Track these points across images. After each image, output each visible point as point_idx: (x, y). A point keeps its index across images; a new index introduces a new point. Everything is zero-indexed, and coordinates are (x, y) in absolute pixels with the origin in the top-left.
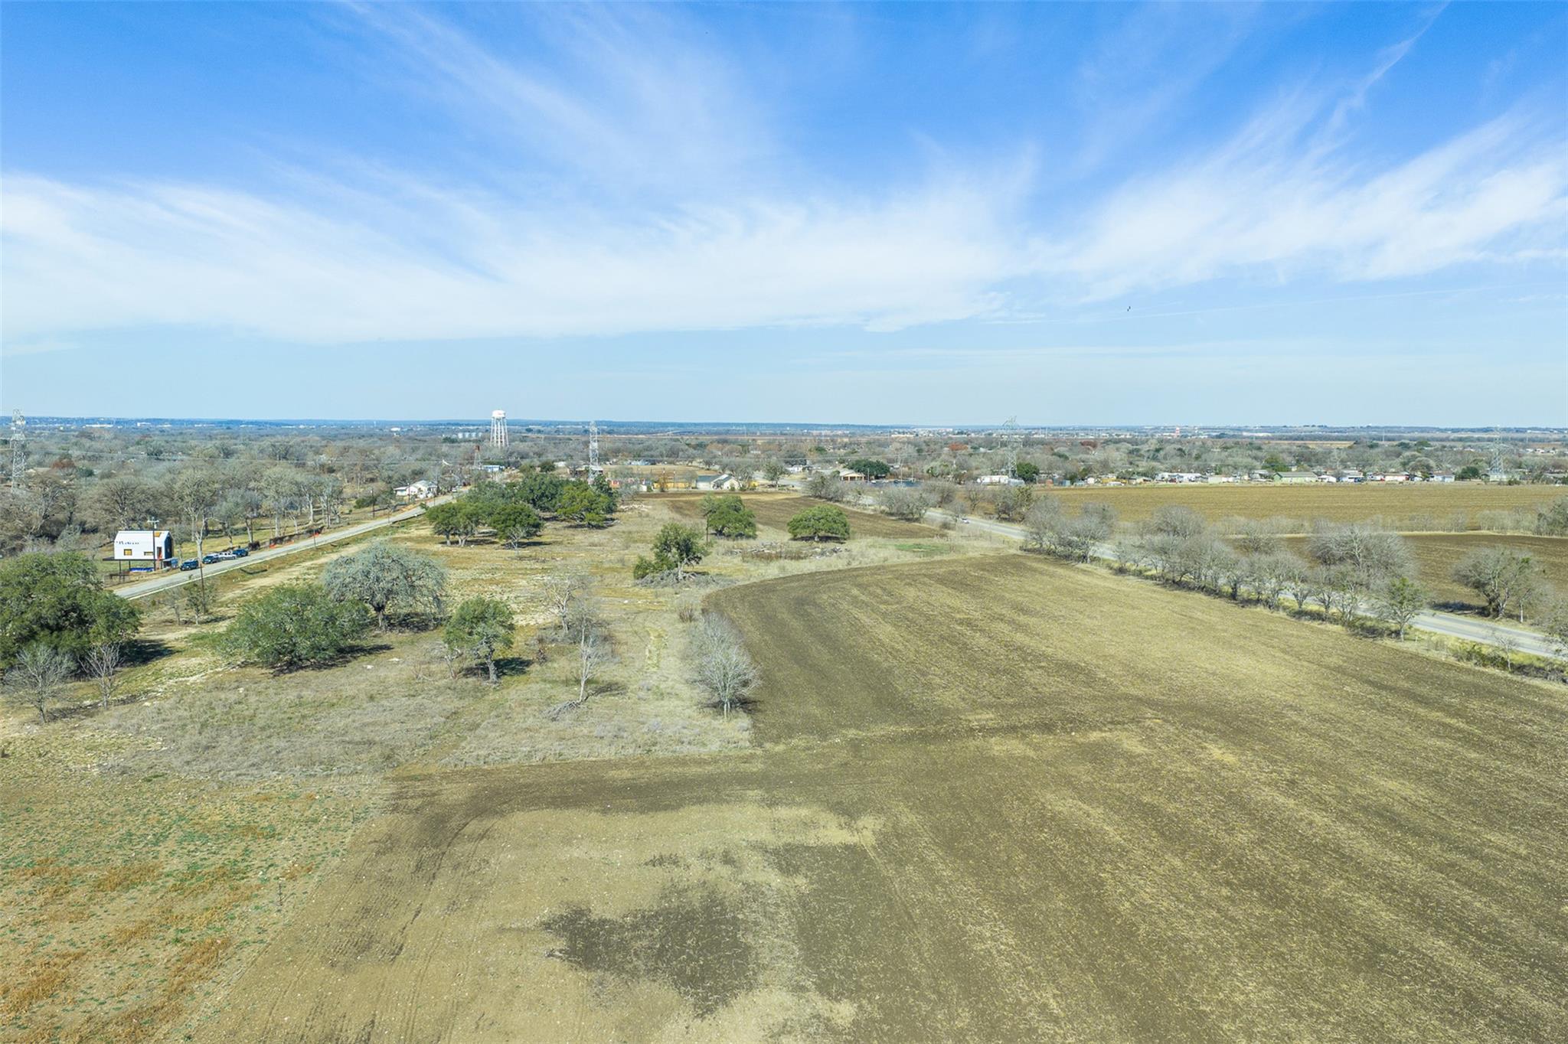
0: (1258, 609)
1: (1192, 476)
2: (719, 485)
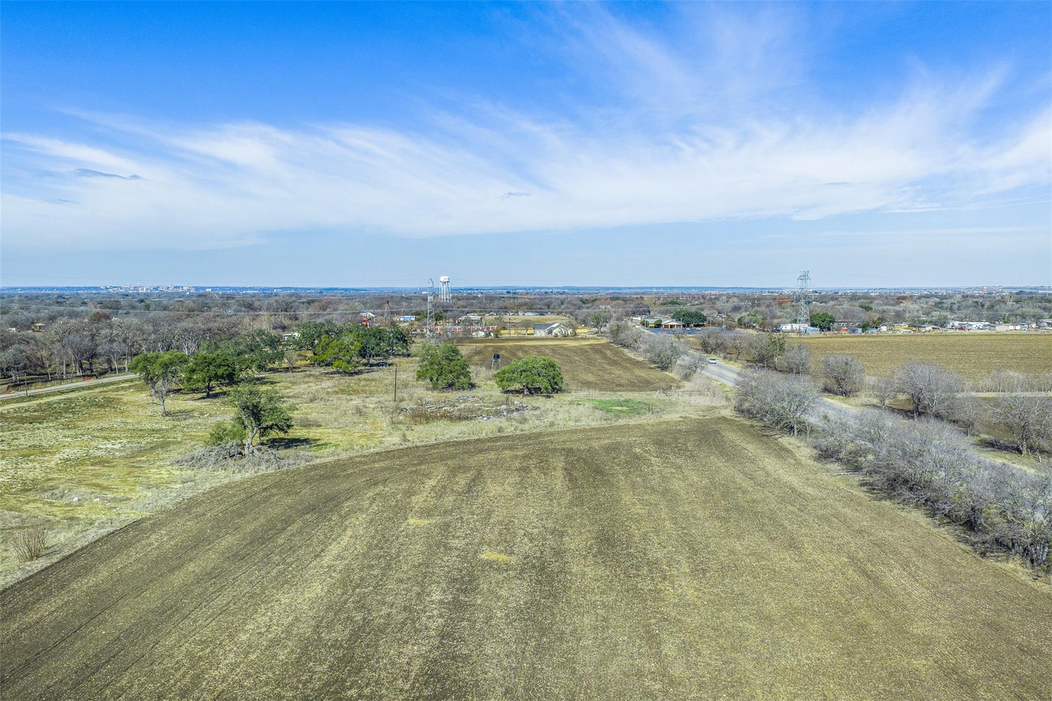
0: (1011, 565)
1: (981, 325)
2: (550, 332)
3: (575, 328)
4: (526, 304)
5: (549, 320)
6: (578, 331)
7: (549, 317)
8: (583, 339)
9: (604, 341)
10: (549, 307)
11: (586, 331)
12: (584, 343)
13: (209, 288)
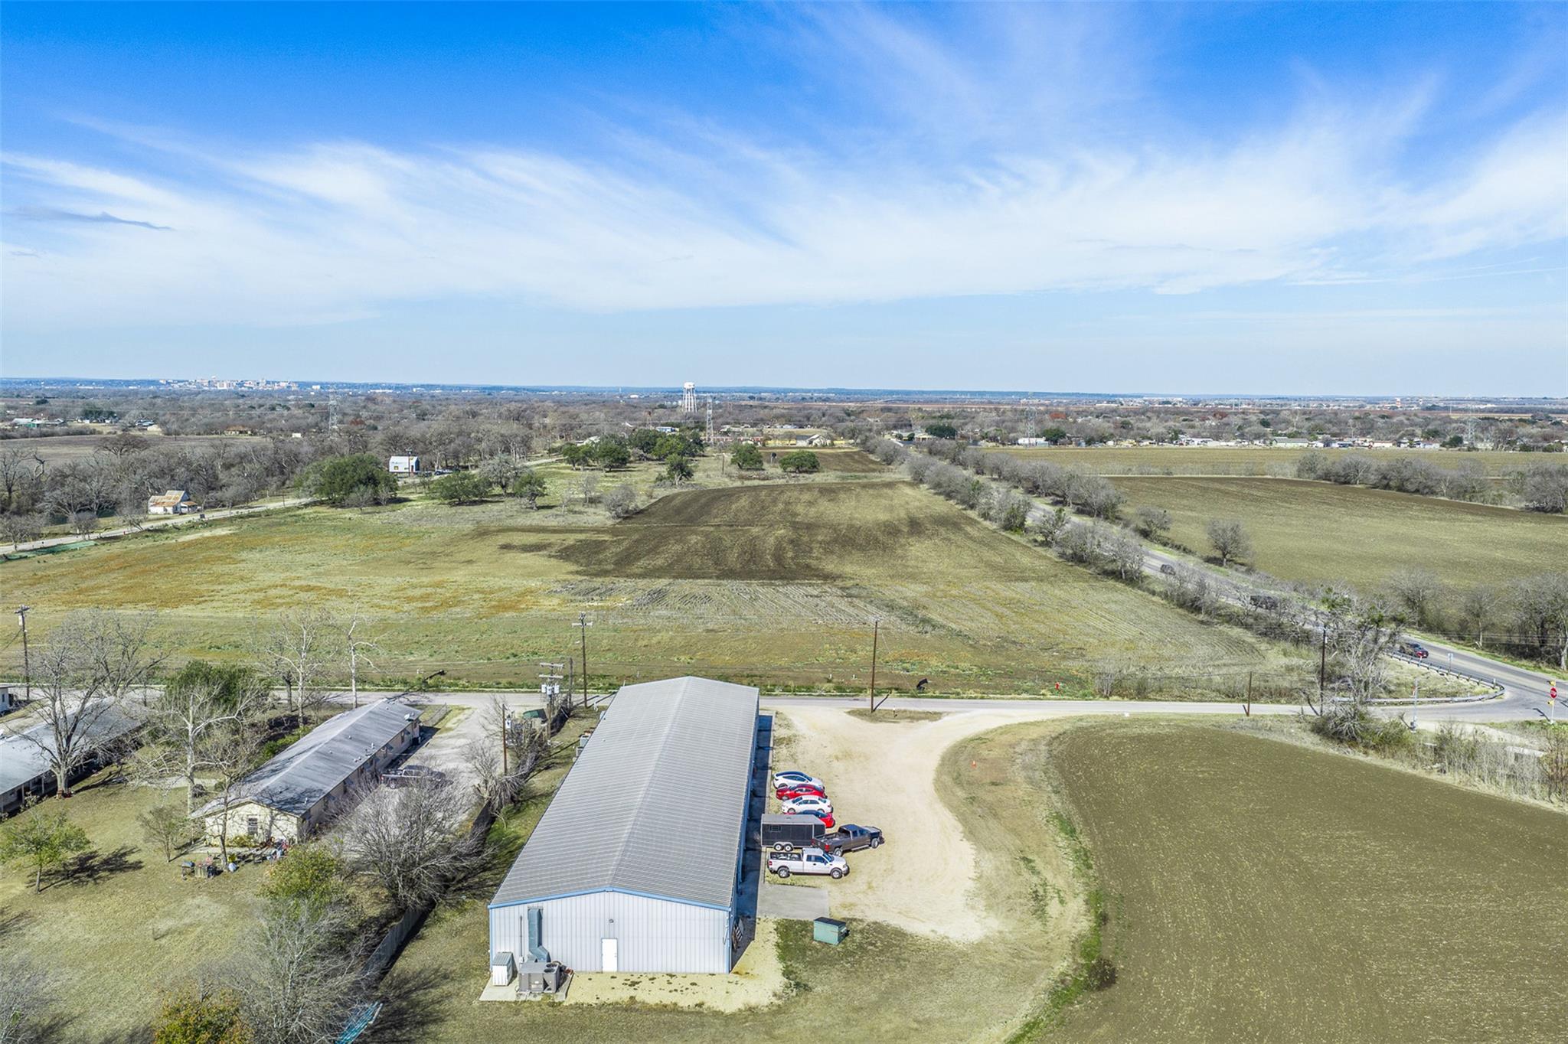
2: (811, 442)
3: (833, 440)
4: (783, 416)
5: (809, 432)
6: (835, 442)
7: (808, 430)
8: (839, 448)
9: (856, 450)
10: (808, 419)
11: (843, 442)
12: (839, 451)
13: (317, 384)
